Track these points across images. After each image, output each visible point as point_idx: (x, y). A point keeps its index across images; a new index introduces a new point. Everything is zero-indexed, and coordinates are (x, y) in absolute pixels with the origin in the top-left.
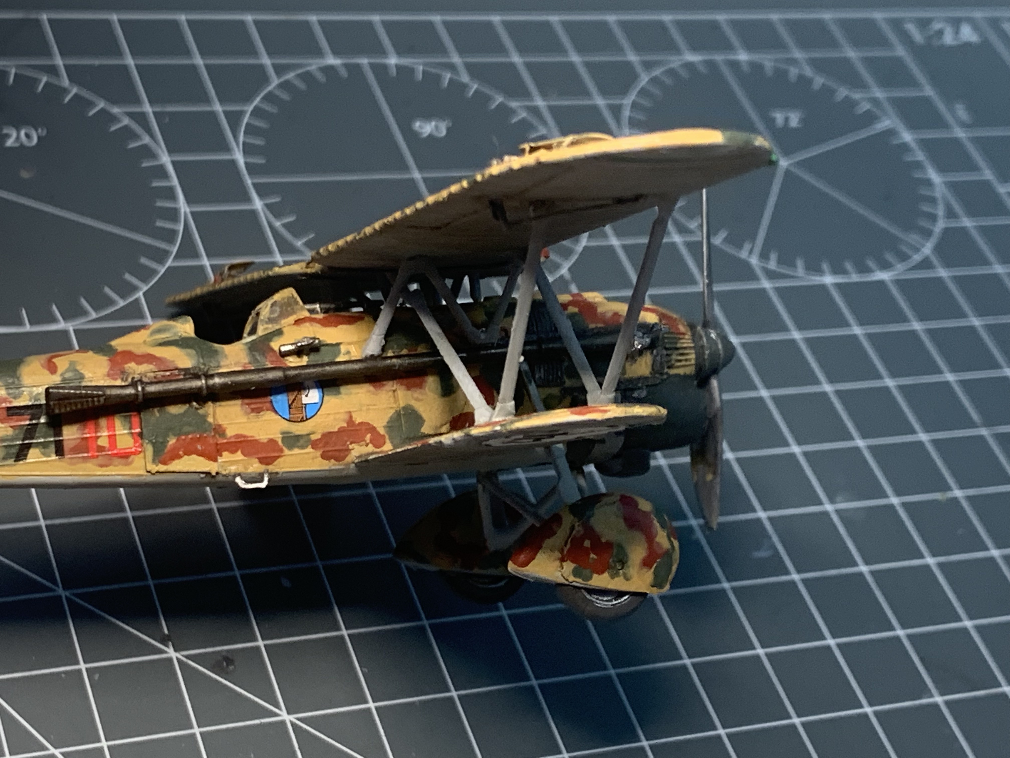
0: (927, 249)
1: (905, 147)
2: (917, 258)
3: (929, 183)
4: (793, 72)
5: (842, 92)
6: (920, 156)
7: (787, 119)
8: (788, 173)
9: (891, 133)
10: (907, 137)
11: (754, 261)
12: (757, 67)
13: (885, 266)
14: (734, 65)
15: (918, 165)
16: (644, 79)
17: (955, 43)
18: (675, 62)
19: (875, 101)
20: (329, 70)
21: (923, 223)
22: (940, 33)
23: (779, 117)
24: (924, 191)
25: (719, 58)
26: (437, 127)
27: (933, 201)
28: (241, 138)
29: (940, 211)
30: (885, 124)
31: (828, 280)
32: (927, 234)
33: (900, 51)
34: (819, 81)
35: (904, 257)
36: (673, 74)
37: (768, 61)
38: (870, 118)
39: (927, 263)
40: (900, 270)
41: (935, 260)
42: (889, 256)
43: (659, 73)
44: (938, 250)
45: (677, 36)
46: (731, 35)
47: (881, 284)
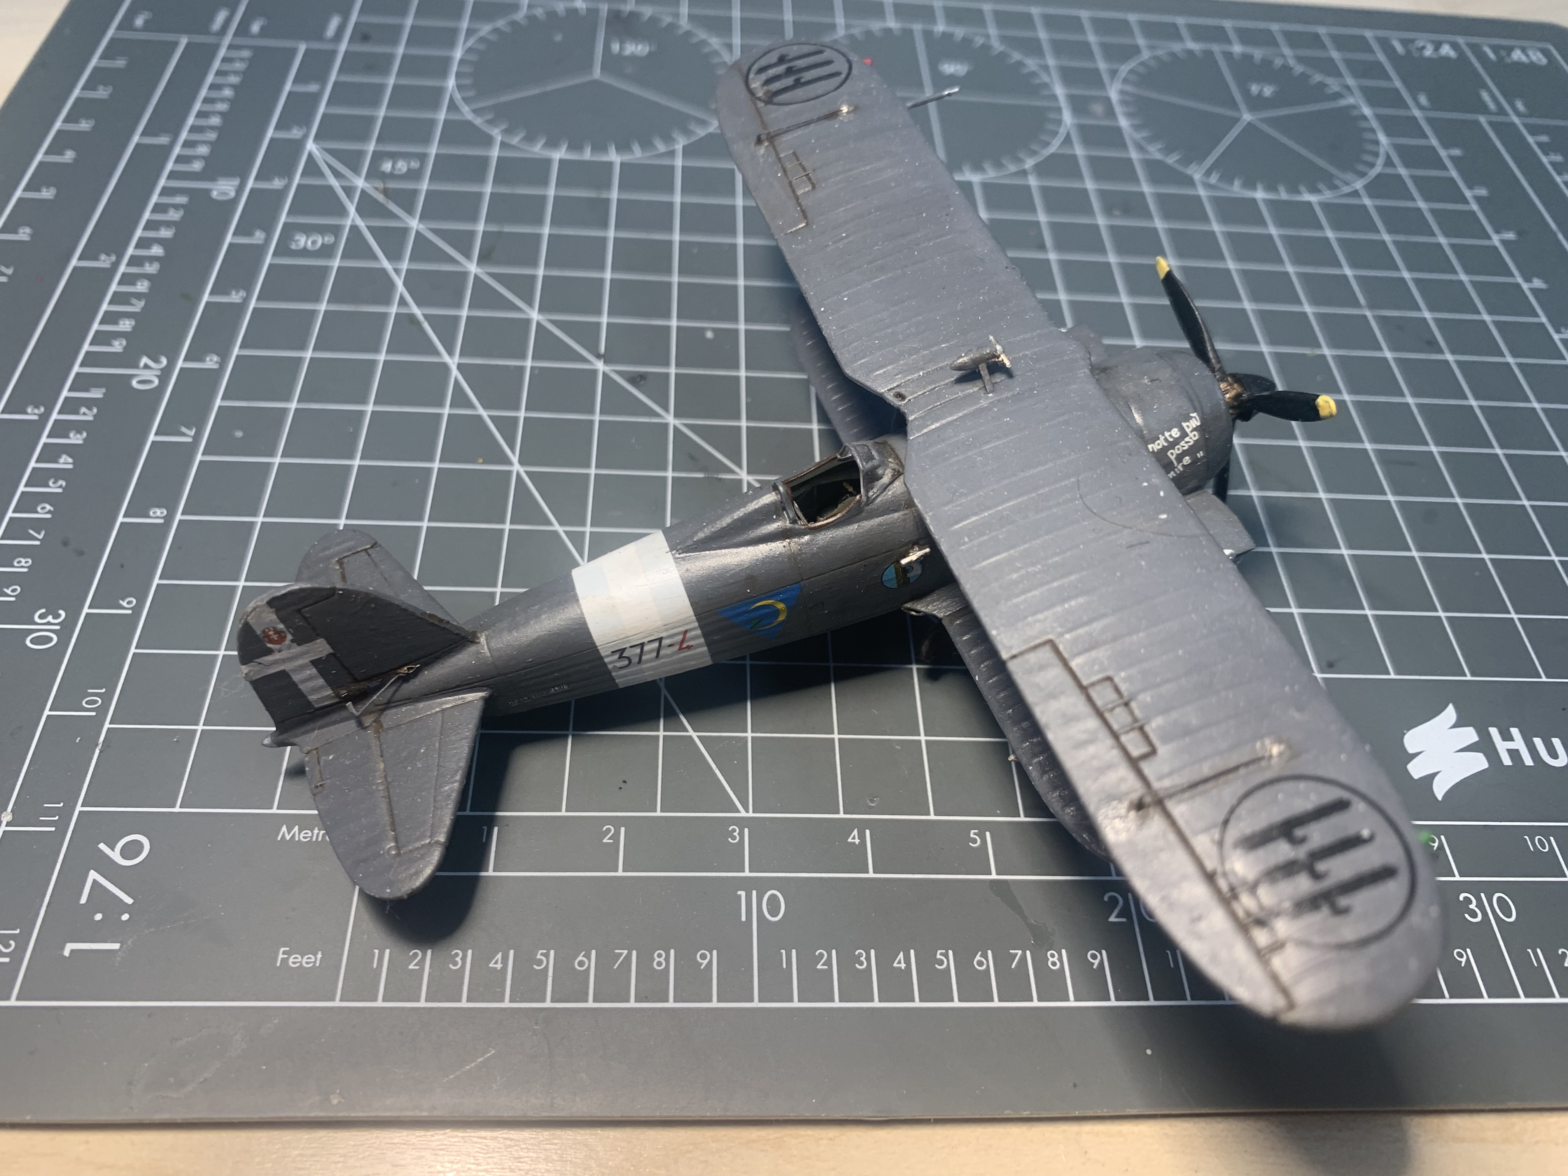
0: (1359, 185)
1: (1364, 118)
2: (1346, 189)
3: (1377, 143)
4: (1278, 62)
5: (1318, 78)
6: (1374, 124)
7: (1261, 91)
8: (1249, 124)
9: (1354, 107)
10: (1367, 111)
11: (1197, 177)
12: (1247, 58)
13: (1314, 190)
14: (1228, 55)
15: (1371, 130)
16: (1146, 55)
17: (1434, 56)
18: (1176, 47)
19: (1346, 86)
21: (1361, 168)
22: (1423, 48)
23: (1254, 89)
24: (1369, 147)
25: (1216, 48)
26: (959, 69)
27: (1375, 154)
29: (1380, 161)
30: (1351, 101)
31: (1260, 195)
32: (1363, 175)
33: (1381, 57)
34: (1299, 69)
35: (1333, 187)
36: (1173, 55)
37: (1258, 54)
38: (1338, 96)
39: (1355, 194)
40: (1328, 196)
41: (1362, 192)
42: (1321, 186)
43: (1160, 53)
44: (1367, 187)
45: (1184, 32)
46: (1232, 35)
47: (1307, 205)
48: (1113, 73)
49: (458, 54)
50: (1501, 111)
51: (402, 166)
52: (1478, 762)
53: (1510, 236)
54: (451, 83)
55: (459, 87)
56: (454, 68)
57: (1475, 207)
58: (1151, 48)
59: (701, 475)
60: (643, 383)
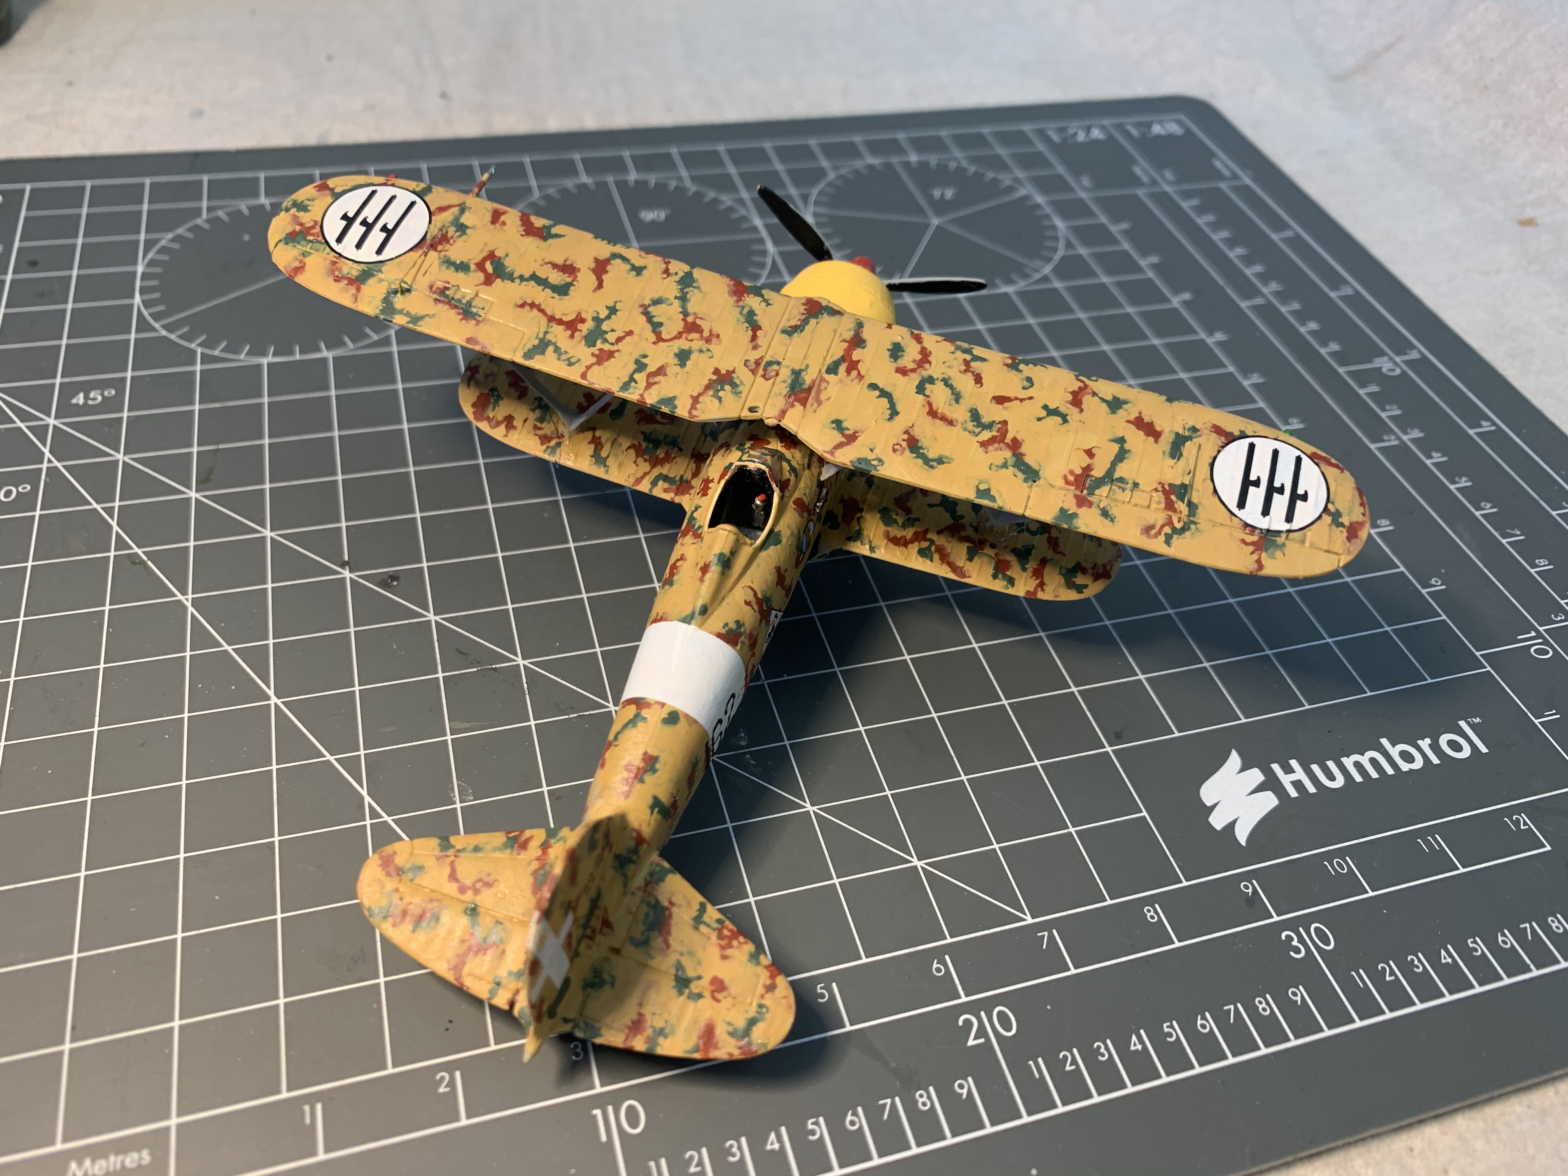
0: (1047, 270)
1: (1038, 206)
2: (1037, 276)
3: (1054, 227)
4: (953, 165)
5: (990, 175)
6: (1048, 210)
7: (943, 195)
8: (938, 227)
9: (1027, 198)
10: (1040, 199)
12: (923, 165)
13: (1009, 282)
14: (907, 165)
15: (1047, 216)
16: (831, 175)
17: (1087, 140)
18: (859, 164)
19: (1017, 180)
20: (582, 187)
21: (1045, 253)
22: (1076, 134)
23: (937, 193)
24: (1048, 233)
25: (895, 160)
26: (658, 216)
27: (1055, 238)
29: (1061, 245)
30: (1022, 192)
32: (1048, 260)
33: (1041, 147)
34: (972, 169)
35: (1026, 276)
36: (856, 172)
37: (933, 160)
38: (1011, 189)
39: (1045, 279)
40: (1022, 284)
41: (1052, 277)
42: (1014, 277)
43: (843, 171)
44: (1056, 270)
45: (862, 149)
46: (905, 145)
47: (1006, 295)
48: (805, 198)
49: (140, 269)
50: (1154, 183)
51: (96, 396)
52: (1269, 801)
53: (1187, 296)
54: (137, 299)
55: (146, 304)
56: (138, 283)
57: (1150, 274)
58: (836, 168)
59: (476, 669)
60: (395, 583)
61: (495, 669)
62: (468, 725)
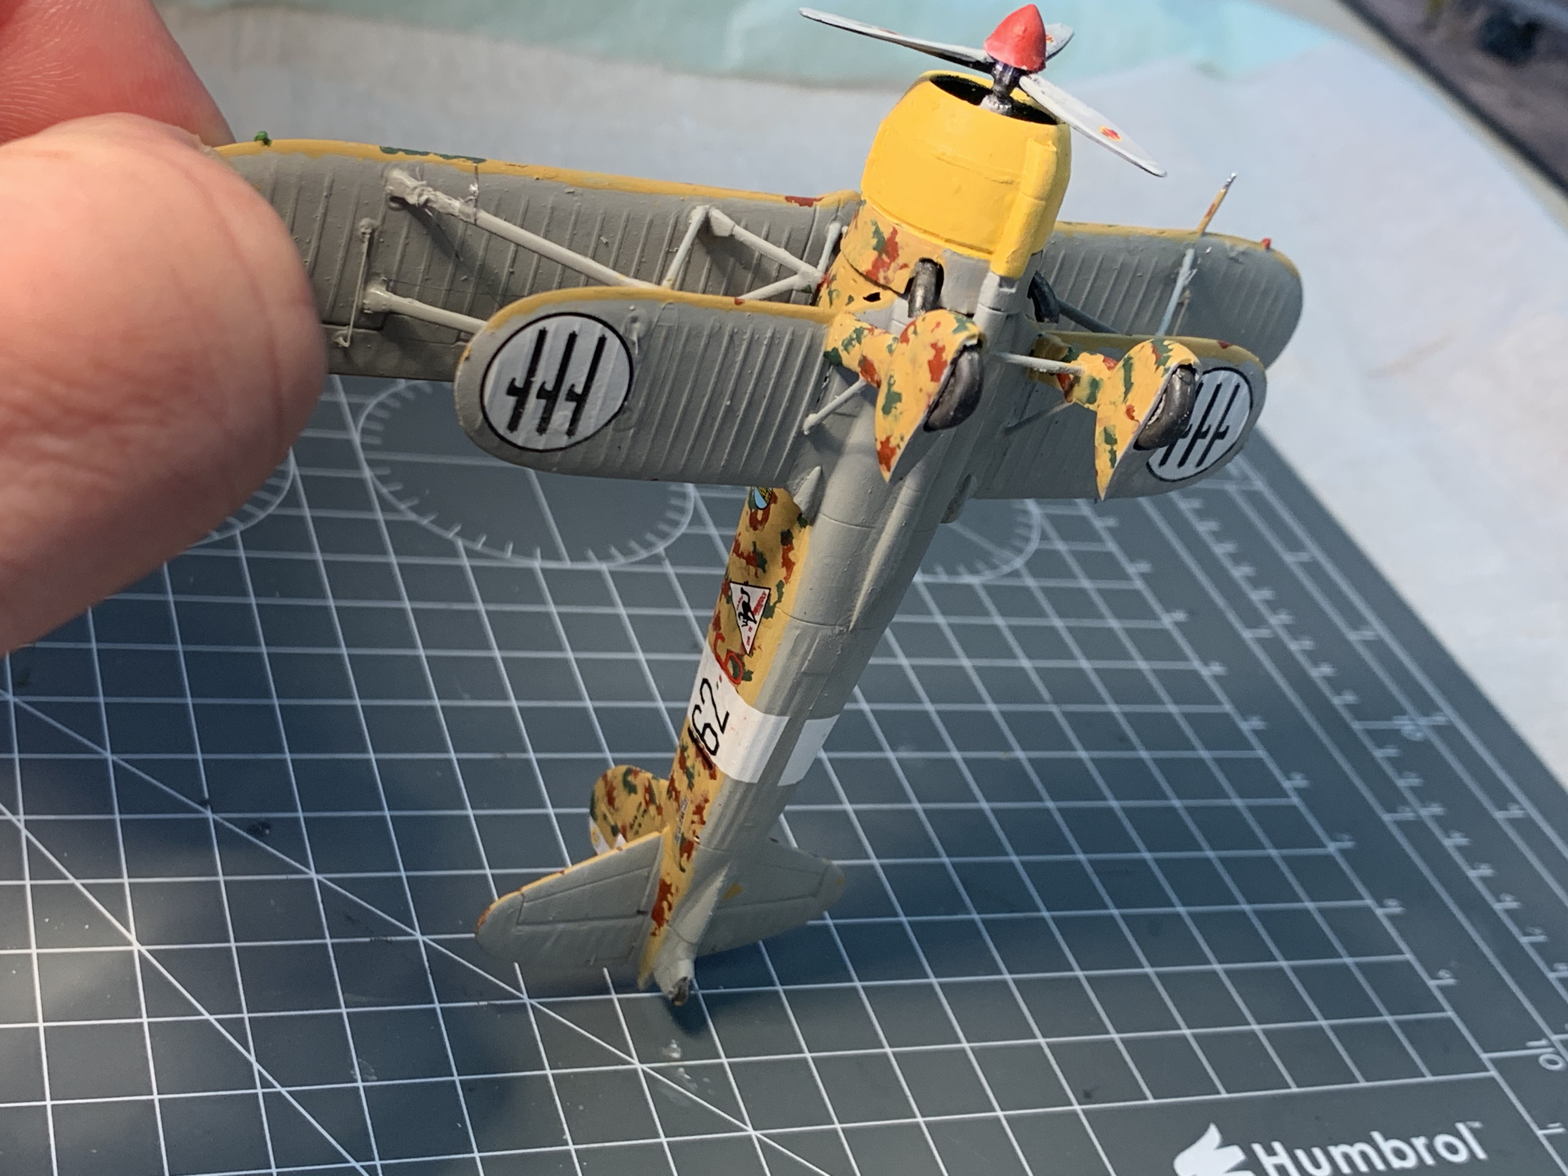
0: (1019, 563)
2: (1006, 569)
3: (1027, 514)
13: (974, 572)
21: (1017, 543)
24: (1021, 519)
27: (1029, 527)
28: (361, 425)
29: (1035, 536)
32: (1019, 551)
35: (993, 567)
39: (1015, 574)
40: (988, 577)
41: (1024, 572)
44: (1029, 564)
47: (969, 587)
53: (1180, 616)
57: (1139, 584)
59: (368, 940)
60: (267, 832)
61: (391, 942)
62: (364, 999)
